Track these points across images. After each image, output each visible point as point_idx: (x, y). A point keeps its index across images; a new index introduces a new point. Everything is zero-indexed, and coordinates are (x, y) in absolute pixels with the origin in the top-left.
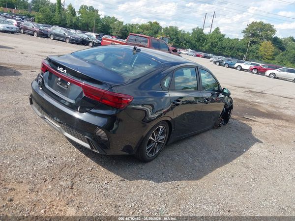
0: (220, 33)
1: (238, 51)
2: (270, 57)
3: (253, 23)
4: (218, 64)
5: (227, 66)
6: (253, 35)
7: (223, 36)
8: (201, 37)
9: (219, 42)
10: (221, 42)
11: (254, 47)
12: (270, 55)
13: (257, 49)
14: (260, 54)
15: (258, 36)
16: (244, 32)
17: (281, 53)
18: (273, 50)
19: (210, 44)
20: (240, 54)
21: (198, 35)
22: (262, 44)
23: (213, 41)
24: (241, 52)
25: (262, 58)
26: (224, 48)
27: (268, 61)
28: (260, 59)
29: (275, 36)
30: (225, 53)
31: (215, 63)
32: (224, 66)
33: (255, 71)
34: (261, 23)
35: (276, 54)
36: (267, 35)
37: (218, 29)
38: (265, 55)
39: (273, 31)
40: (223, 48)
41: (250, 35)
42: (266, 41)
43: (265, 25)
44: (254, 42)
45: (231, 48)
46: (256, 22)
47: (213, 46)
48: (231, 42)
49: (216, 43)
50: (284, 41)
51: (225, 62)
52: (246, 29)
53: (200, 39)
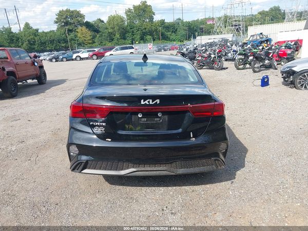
0: (32, 28)
1: (59, 43)
2: (90, 42)
3: (60, 12)
4: (54, 60)
5: (65, 59)
6: (67, 23)
7: (37, 30)
8: (13, 37)
9: (36, 38)
10: (38, 37)
11: (72, 35)
12: (90, 40)
13: (76, 36)
14: (80, 40)
15: (71, 24)
16: (56, 22)
17: (98, 36)
18: (90, 34)
19: (27, 42)
20: (63, 45)
21: (8, 36)
22: (77, 30)
23: (29, 38)
24: (63, 43)
25: (84, 44)
26: (45, 43)
27: (90, 45)
28: (83, 45)
29: (85, 21)
30: (48, 48)
31: (51, 60)
32: (62, 61)
33: (95, 57)
34: (68, 11)
35: (94, 37)
36: (79, 22)
37: (27, 25)
38: (85, 40)
39: (82, 16)
40: (43, 44)
41: (63, 24)
42: (80, 27)
43: (72, 12)
44: (70, 31)
45: (52, 42)
46: (63, 10)
47: (31, 44)
48: (49, 35)
49: (33, 40)
50: (95, 23)
51: (61, 57)
52: (57, 19)
53: (13, 40)
